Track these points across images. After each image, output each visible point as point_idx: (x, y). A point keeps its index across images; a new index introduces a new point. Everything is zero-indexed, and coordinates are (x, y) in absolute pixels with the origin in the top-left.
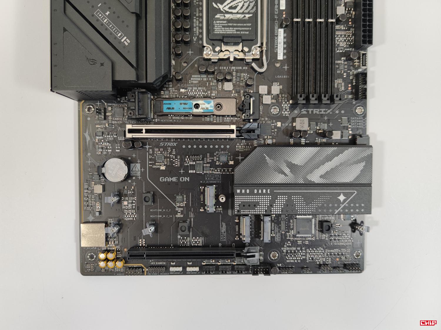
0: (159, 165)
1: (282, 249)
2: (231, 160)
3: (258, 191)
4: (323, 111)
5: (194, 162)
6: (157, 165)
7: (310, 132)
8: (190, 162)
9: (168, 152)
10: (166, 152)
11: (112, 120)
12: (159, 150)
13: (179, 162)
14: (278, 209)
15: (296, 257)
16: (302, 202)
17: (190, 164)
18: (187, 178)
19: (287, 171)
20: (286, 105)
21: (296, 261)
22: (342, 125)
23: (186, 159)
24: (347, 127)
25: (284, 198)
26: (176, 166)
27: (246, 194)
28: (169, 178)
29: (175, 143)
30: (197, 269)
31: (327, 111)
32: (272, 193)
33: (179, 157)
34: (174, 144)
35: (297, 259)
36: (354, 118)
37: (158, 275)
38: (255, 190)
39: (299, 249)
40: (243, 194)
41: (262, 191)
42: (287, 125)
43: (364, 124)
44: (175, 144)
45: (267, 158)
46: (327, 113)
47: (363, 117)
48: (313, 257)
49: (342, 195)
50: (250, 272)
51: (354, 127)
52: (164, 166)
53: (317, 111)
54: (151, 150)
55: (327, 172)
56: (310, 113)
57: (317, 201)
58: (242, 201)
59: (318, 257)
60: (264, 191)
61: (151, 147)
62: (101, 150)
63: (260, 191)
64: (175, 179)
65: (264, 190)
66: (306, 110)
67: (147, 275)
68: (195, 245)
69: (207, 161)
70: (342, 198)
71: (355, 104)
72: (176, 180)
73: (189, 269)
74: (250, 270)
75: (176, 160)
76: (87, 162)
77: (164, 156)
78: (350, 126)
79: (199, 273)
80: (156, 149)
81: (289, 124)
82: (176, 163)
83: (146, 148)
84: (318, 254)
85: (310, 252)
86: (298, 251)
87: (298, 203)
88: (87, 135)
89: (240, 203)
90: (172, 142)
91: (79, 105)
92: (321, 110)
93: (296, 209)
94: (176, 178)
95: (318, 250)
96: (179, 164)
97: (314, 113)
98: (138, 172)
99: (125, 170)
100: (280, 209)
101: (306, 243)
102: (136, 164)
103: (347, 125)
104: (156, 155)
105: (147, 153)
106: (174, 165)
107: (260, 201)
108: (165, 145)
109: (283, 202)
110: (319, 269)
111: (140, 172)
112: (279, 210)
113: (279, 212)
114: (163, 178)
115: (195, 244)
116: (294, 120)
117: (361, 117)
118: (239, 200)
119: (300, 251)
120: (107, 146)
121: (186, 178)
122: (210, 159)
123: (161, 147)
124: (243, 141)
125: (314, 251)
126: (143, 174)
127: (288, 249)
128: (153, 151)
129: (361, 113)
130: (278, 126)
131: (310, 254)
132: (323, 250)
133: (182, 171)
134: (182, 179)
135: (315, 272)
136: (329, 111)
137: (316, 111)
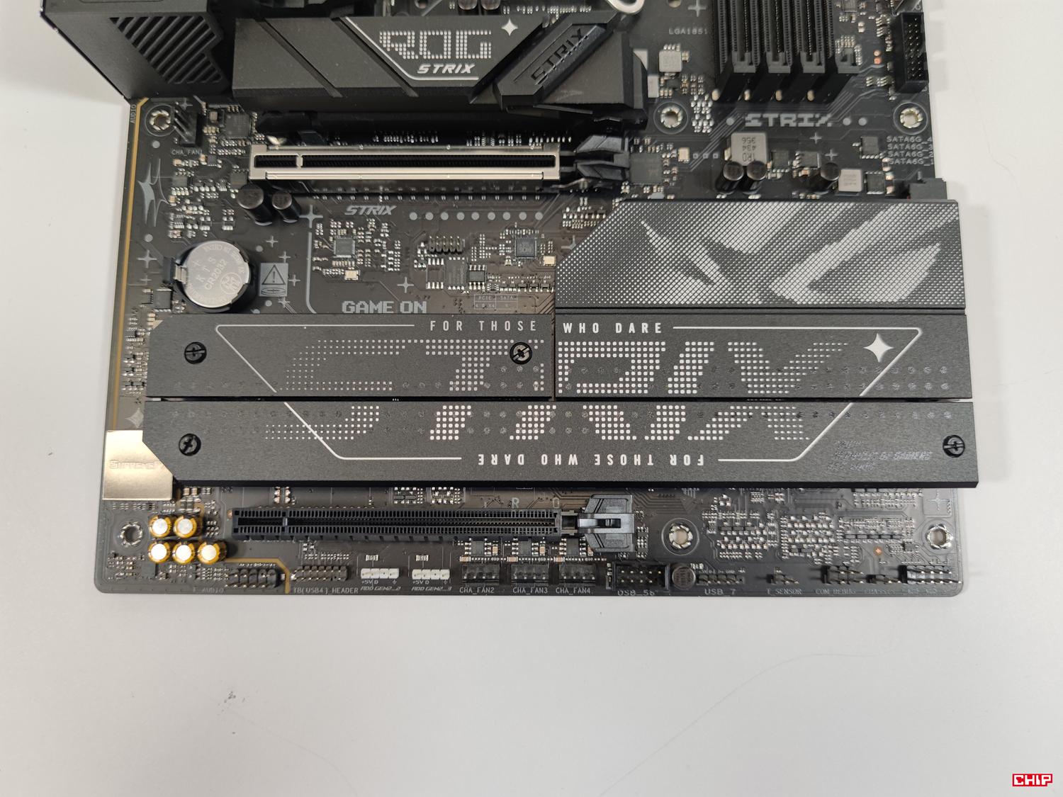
0: (341, 268)
1: (705, 515)
2: (547, 254)
3: (626, 328)
4: (806, 120)
5: (442, 260)
6: (336, 267)
7: (774, 175)
8: (429, 260)
9: (368, 230)
10: (361, 231)
11: (219, 146)
12: (343, 227)
13: (397, 258)
14: (688, 380)
15: (750, 544)
16: (758, 359)
17: (429, 263)
18: (421, 304)
19: (711, 268)
20: (703, 105)
21: (748, 556)
22: (863, 157)
23: (419, 252)
24: (880, 161)
25: (703, 347)
26: (389, 269)
27: (589, 336)
28: (368, 303)
29: (388, 207)
30: (444, 575)
31: (820, 118)
32: (667, 335)
33: (398, 245)
34: (385, 209)
35: (751, 550)
36: (895, 139)
37: (324, 594)
38: (617, 324)
39: (756, 516)
40: (581, 337)
41: (638, 328)
42: (706, 156)
43: (927, 154)
44: (389, 210)
45: (651, 232)
46: (818, 125)
47: (921, 134)
48: (801, 544)
49: (878, 340)
50: (608, 588)
51: (897, 161)
52: (356, 269)
53: (791, 119)
54: (320, 226)
55: (829, 273)
56: (771, 124)
57: (803, 359)
58: (578, 355)
59: (817, 543)
60: (645, 327)
61: (321, 217)
62: (183, 227)
63: (632, 329)
64: (386, 307)
65: (643, 324)
66: (758, 115)
67: (292, 593)
68: (440, 501)
69: (478, 256)
70: (879, 348)
71: (897, 102)
72: (388, 310)
73: (417, 574)
74: (607, 584)
75: (390, 252)
76: (140, 259)
77: (356, 243)
78: (886, 160)
79: (450, 588)
80: (333, 224)
81: (711, 155)
82: (391, 261)
83: (307, 220)
84: (816, 533)
85: (790, 526)
86: (755, 523)
87: (746, 365)
88: (146, 186)
89: (572, 361)
90: (381, 204)
91: (133, 111)
92: (800, 116)
93: (743, 380)
94: (388, 305)
95: (815, 522)
96: (397, 264)
97: (782, 125)
98: (281, 286)
99: (241, 275)
100: (694, 380)
101: (777, 499)
102: (277, 264)
103: (876, 157)
104: (334, 239)
105: (310, 234)
106: (385, 266)
107: (633, 355)
108: (361, 213)
109: (703, 359)
110: (823, 582)
111: (285, 287)
112: (692, 383)
113: (692, 389)
114: (352, 303)
115: (439, 497)
116: (725, 143)
117: (916, 136)
118: (569, 352)
119: (761, 525)
120: (198, 216)
121: (416, 303)
122: (487, 251)
123: (350, 218)
124: (581, 199)
125: (804, 523)
126: (295, 293)
127: (722, 516)
128: (327, 228)
129: (916, 126)
130: (681, 159)
131: (793, 533)
132: (830, 522)
133: (406, 285)
134: (406, 306)
135: (808, 593)
136: (823, 120)
137: (788, 119)
